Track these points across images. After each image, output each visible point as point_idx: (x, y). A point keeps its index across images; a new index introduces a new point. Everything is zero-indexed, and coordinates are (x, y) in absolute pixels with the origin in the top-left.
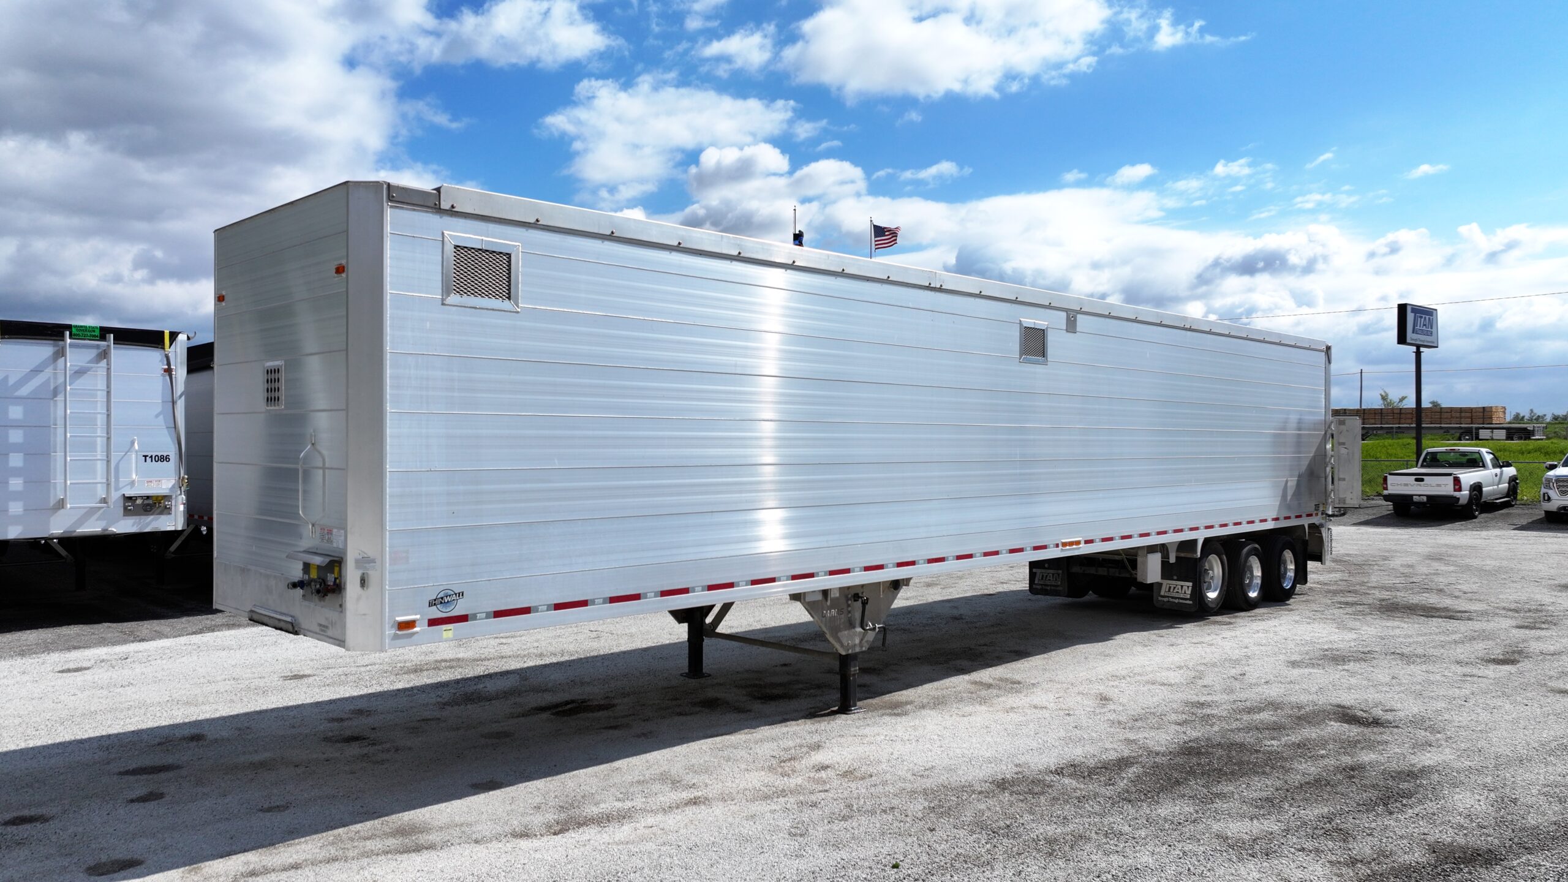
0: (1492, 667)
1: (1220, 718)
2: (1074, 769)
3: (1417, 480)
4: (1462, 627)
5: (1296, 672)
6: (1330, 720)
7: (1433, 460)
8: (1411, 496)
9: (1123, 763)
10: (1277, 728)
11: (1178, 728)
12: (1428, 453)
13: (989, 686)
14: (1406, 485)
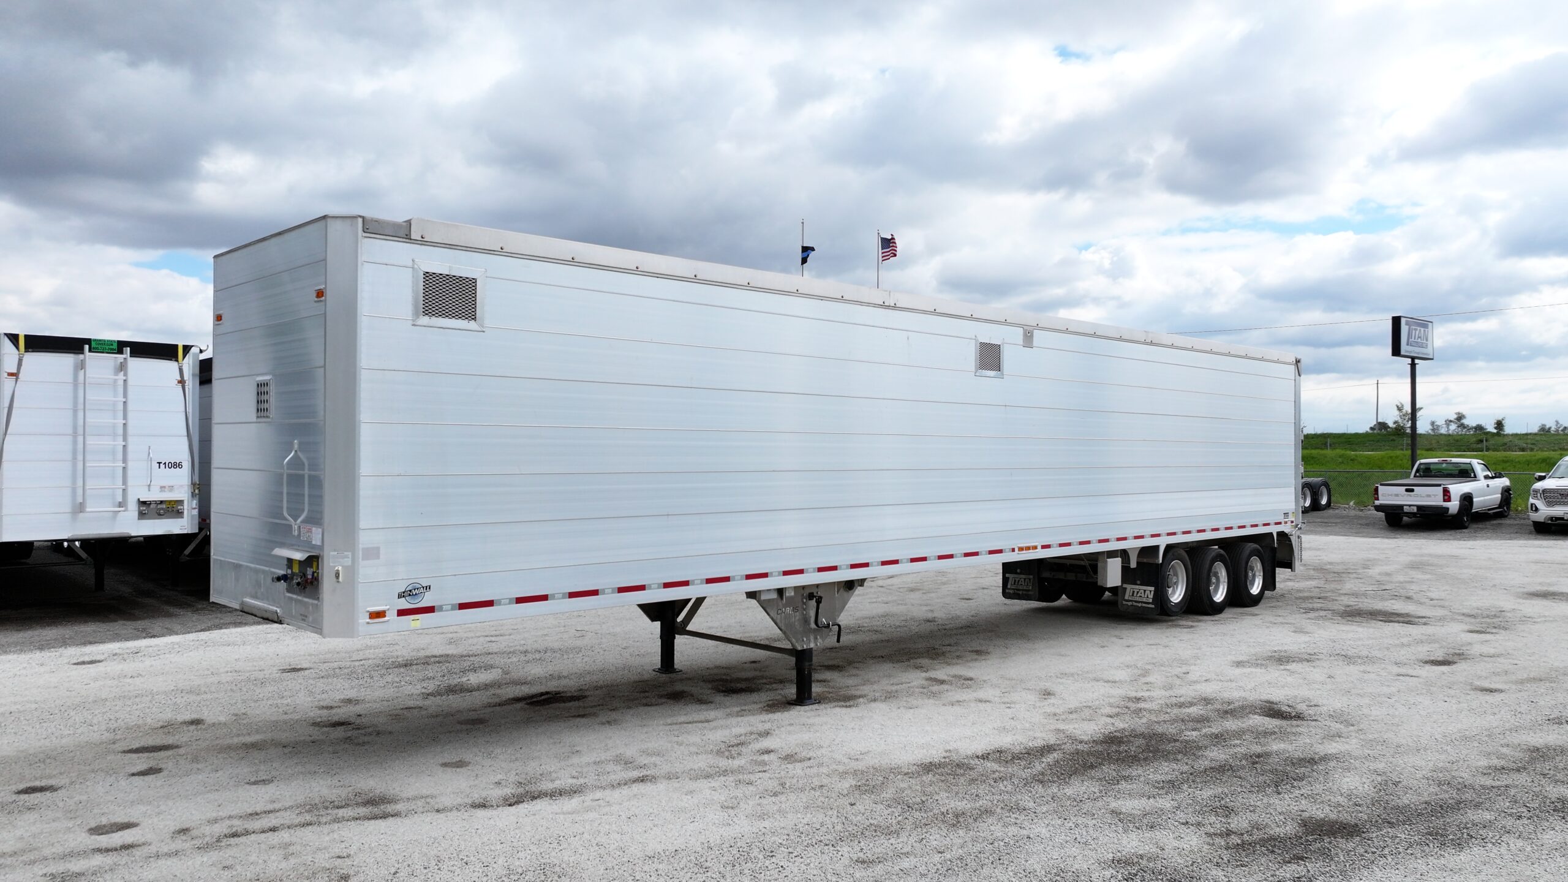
0: (1428, 667)
1: (1150, 711)
2: (999, 755)
3: (1407, 490)
4: (1415, 631)
5: (1238, 671)
6: (1255, 713)
7: (1427, 472)
8: (1401, 507)
9: (1047, 749)
10: (1203, 720)
11: (1109, 720)
12: (1421, 464)
13: (942, 682)
14: (1397, 495)
